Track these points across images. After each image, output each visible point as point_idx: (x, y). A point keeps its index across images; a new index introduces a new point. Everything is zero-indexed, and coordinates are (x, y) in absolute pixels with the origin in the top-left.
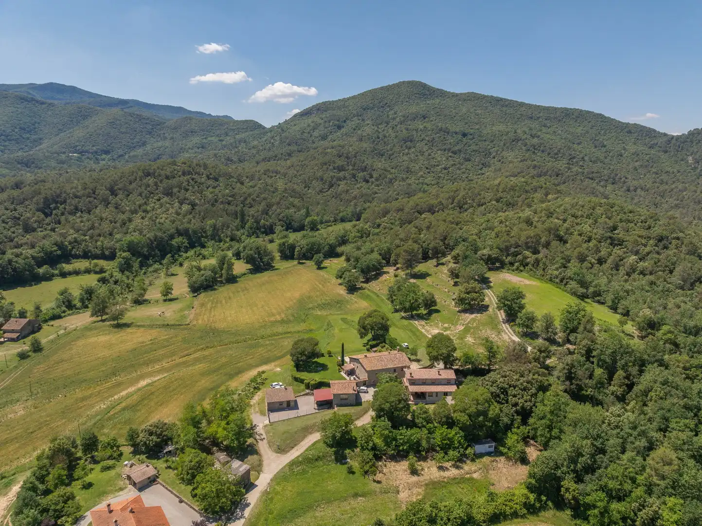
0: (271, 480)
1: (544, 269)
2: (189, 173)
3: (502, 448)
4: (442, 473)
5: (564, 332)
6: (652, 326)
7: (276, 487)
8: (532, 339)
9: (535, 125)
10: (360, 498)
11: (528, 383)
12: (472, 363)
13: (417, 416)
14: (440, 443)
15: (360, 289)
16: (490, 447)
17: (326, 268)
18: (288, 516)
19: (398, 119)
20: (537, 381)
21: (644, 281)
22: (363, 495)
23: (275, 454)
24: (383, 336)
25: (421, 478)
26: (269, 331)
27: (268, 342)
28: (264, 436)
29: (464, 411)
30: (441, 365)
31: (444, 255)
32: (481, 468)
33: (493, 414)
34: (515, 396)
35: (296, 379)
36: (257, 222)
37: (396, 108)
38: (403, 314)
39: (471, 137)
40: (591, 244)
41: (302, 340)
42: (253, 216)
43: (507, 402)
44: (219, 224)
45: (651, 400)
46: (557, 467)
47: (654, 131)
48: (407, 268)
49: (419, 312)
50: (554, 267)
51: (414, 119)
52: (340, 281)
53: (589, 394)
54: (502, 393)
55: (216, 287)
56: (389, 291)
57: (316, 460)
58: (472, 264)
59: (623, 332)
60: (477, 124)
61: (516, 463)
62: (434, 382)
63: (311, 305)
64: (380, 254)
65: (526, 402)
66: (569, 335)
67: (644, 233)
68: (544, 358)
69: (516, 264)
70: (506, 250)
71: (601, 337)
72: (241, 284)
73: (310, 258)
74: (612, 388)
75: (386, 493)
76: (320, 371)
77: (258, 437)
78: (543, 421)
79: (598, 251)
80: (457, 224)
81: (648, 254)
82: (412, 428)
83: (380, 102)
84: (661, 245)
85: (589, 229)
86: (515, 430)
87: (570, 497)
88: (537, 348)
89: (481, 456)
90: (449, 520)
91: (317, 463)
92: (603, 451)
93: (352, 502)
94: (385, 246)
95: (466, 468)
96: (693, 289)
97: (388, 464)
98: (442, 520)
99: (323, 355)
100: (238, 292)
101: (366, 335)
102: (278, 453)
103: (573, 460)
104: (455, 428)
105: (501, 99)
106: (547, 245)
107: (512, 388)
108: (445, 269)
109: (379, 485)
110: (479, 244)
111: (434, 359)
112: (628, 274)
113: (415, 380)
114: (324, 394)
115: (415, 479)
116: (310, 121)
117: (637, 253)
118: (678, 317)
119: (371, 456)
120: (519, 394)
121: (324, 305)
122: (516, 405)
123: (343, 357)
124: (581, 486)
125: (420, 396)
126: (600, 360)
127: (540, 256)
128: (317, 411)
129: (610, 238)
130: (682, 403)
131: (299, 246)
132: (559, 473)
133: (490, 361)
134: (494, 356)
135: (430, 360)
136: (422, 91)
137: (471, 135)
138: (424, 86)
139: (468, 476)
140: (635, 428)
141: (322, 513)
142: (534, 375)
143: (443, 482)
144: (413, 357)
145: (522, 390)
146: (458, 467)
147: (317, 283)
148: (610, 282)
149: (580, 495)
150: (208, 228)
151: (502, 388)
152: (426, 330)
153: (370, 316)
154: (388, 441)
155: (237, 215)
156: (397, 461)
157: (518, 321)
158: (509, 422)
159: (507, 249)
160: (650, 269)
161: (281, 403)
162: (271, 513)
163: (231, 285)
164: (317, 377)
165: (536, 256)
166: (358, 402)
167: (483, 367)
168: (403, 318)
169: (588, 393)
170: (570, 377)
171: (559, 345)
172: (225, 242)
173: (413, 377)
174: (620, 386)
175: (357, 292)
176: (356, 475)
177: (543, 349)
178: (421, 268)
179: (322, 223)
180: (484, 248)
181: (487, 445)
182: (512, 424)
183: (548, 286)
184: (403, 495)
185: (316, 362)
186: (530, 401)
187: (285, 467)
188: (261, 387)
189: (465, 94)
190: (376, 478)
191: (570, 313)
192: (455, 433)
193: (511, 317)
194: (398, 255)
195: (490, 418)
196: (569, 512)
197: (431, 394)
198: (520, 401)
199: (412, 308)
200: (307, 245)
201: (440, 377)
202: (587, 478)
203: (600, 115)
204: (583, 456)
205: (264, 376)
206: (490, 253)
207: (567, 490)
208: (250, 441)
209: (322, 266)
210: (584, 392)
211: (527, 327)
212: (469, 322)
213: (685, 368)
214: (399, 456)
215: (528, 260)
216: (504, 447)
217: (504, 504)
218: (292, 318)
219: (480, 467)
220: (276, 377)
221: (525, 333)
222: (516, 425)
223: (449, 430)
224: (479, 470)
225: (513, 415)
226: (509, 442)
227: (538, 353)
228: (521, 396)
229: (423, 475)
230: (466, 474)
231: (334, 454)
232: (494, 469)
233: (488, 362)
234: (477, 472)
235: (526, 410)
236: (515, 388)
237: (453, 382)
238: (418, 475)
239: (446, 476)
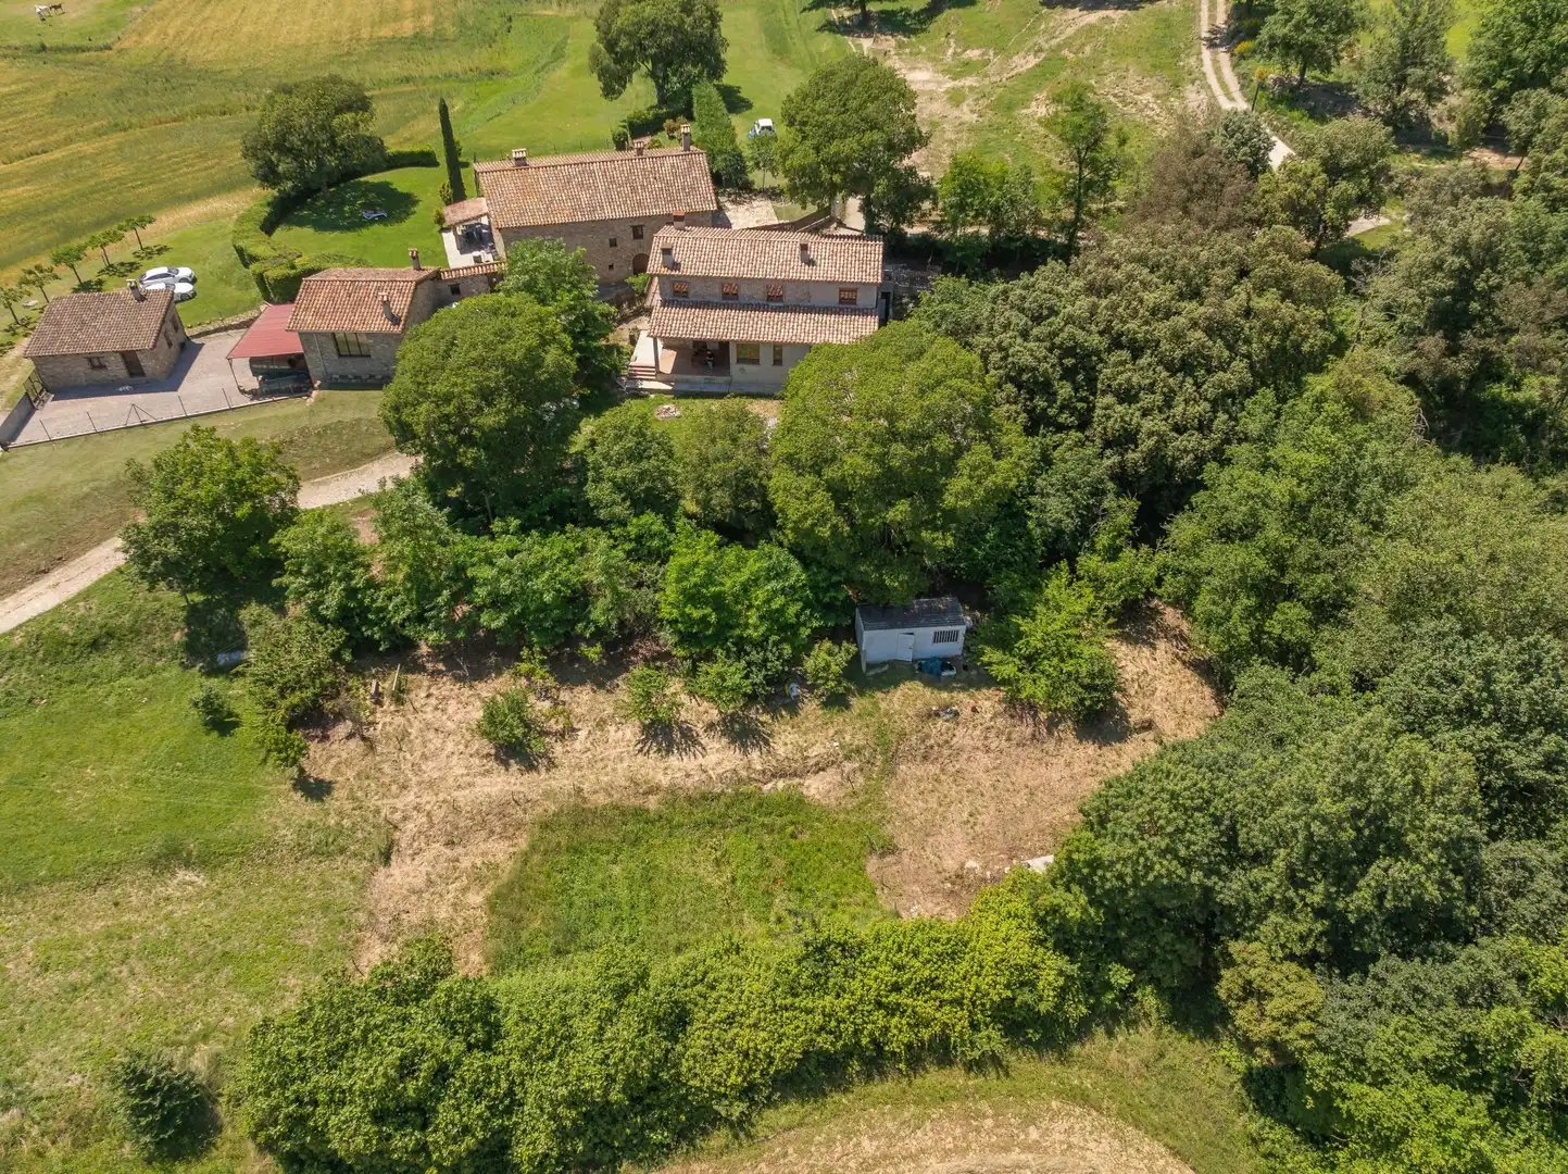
3: (997, 656)
4: (650, 764)
5: (1484, 86)
8: (1317, 115)
10: (183, 875)
11: (1214, 329)
12: (997, 215)
13: (597, 469)
14: (676, 614)
16: (938, 638)
20: (1267, 328)
22: (206, 861)
25: (534, 785)
29: (814, 466)
32: (858, 751)
33: (968, 493)
34: (1127, 396)
35: (242, 257)
38: (834, 14)
43: (1084, 423)
46: (1233, 851)
53: (1529, 404)
54: (1069, 374)
57: (95, 645)
61: (1052, 725)
62: (775, 296)
65: (1179, 429)
66: (1504, 97)
68: (1346, 207)
75: (323, 852)
76: (372, 222)
78: (1238, 555)
86: (1089, 562)
88: (1322, 151)
91: (96, 662)
93: (134, 898)
95: (786, 739)
97: (420, 689)
101: (627, 84)
107: (1125, 354)
109: (307, 810)
113: (685, 282)
120: (1151, 388)
122: (1125, 439)
125: (704, 359)
128: (245, 401)
132: (1232, 889)
134: (1102, 187)
139: (781, 784)
142: (1261, 290)
143: (639, 813)
145: (1173, 371)
146: (741, 733)
151: (1069, 352)
157: (1271, 31)
158: (1069, 524)
161: (96, 362)
167: (1042, 234)
169: (1520, 396)
170: (1451, 317)
171: (1439, 148)
173: (676, 266)
176: (236, 739)
177: (1350, 161)
181: (926, 631)
182: (1084, 532)
184: (402, 874)
186: (1203, 427)
192: (758, 575)
195: (951, 515)
197: (750, 352)
201: (806, 273)
202: (1397, 973)
204: (1399, 849)
210: (1501, 390)
211: (1310, 55)
212: (1067, 43)
216: (1009, 649)
217: (879, 1005)
219: (859, 741)
221: (1293, 89)
222: (1103, 540)
223: (732, 553)
224: (848, 758)
225: (1098, 492)
226: (1037, 629)
227: (1319, 181)
228: (1159, 399)
229: (552, 764)
230: (773, 776)
231: (188, 622)
232: (925, 758)
233: (1068, 214)
234: (831, 771)
235: (1171, 470)
236: (1137, 353)
237: (869, 299)
238: (530, 766)
239: (665, 781)
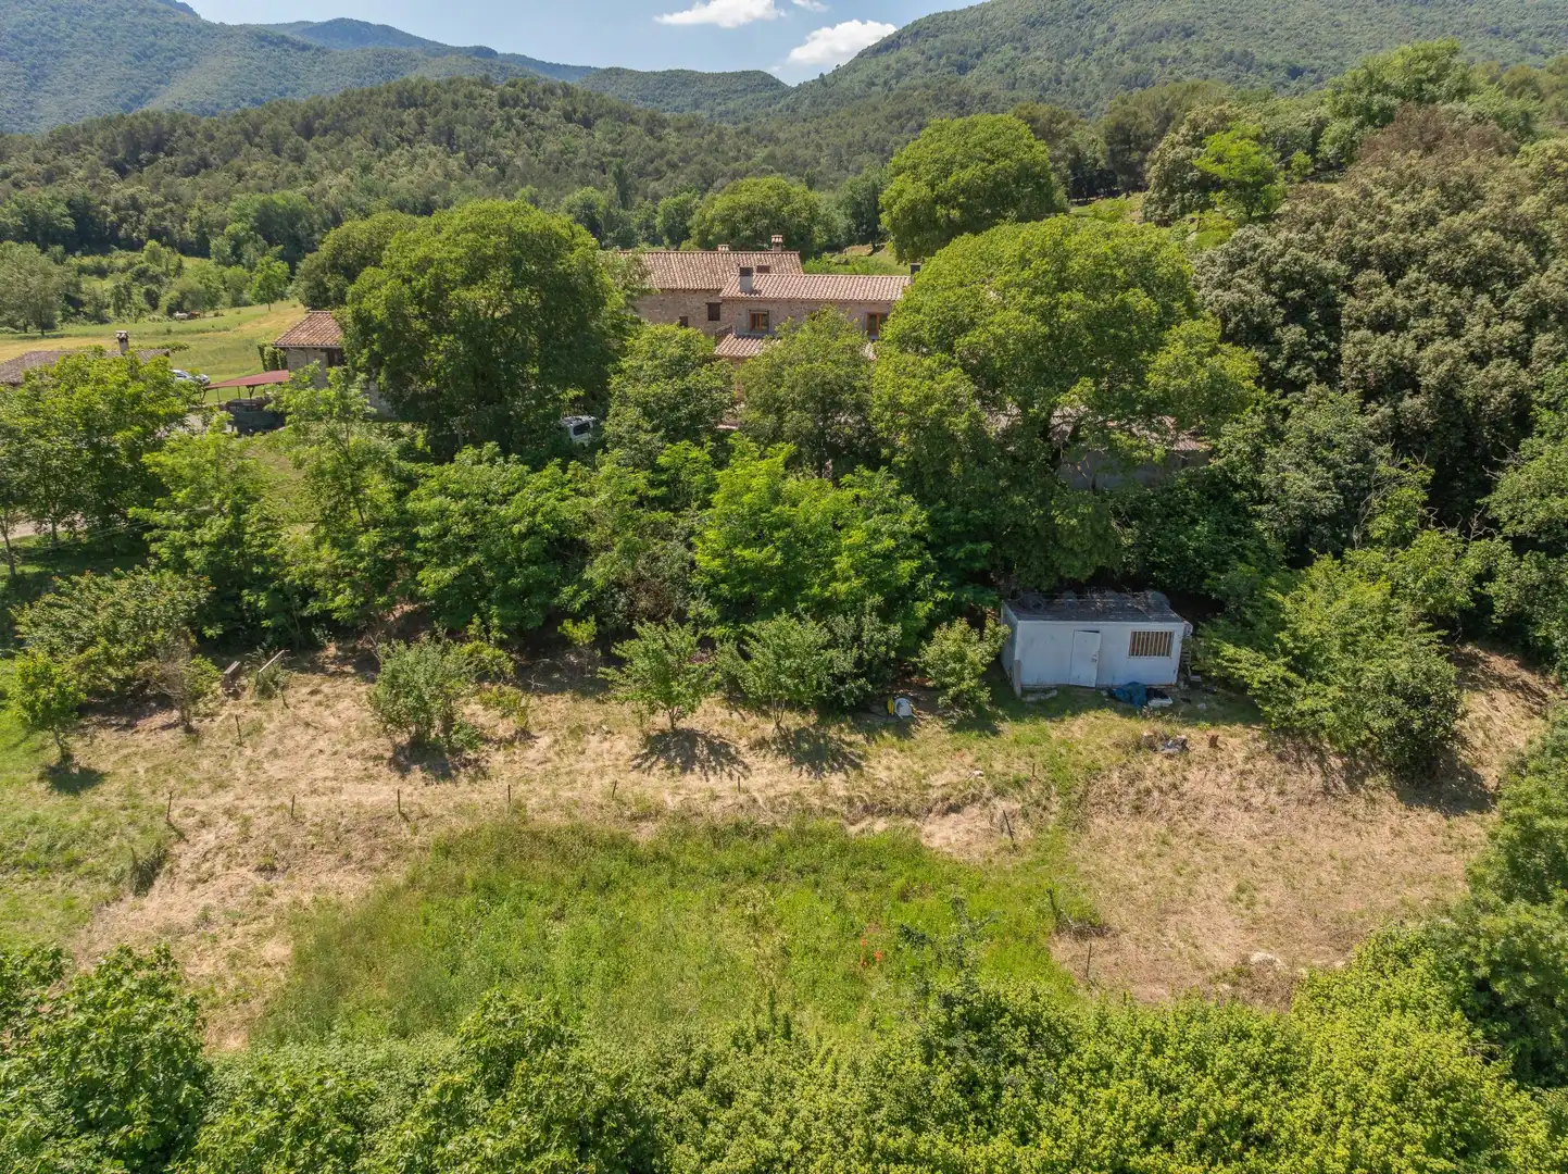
3: (1245, 653)
14: (718, 570)
16: (1140, 645)
29: (943, 339)
32: (1018, 784)
34: (1386, 323)
37: (1115, 17)
51: (1159, 38)
60: (1333, 47)
61: (1354, 778)
65: (1480, 359)
75: (36, 864)
86: (1366, 554)
95: (887, 763)
107: (1377, 277)
109: (45, 805)
120: (1425, 310)
122: (1401, 379)
137: (1313, 71)
139: (880, 825)
145: (1458, 286)
158: (1328, 504)
181: (1120, 632)
182: (1351, 514)
184: (162, 907)
186: (1518, 352)
192: (850, 507)
216: (1264, 645)
219: (1021, 768)
222: (1382, 524)
224: (1000, 792)
225: (1367, 460)
226: (1308, 618)
228: (1439, 323)
229: (481, 773)
230: (868, 809)
232: (1138, 810)
234: (973, 810)
235: (1476, 418)
236: (1396, 272)
239: (672, 802)
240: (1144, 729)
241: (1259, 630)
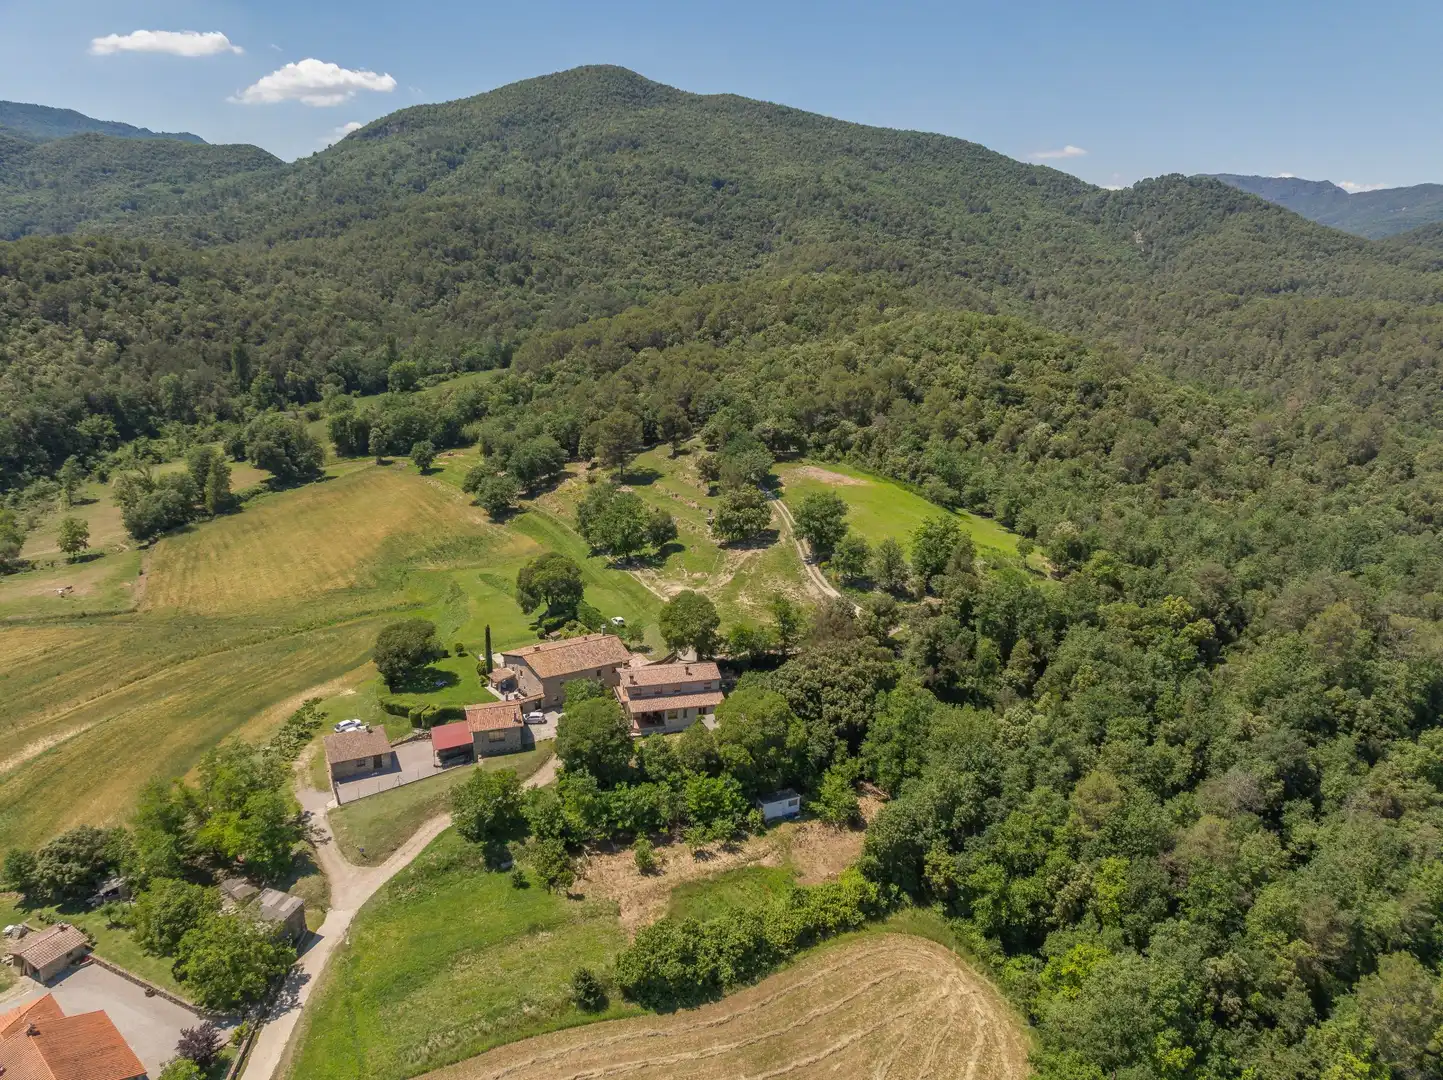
0: (352, 921)
1: (880, 455)
2: (106, 267)
3: (814, 804)
4: (703, 865)
5: (921, 573)
6: (1076, 552)
7: (364, 934)
8: (863, 590)
9: (856, 165)
10: (542, 934)
11: (858, 675)
12: (752, 647)
13: (649, 759)
14: (695, 808)
15: (515, 511)
16: (791, 804)
17: (440, 470)
18: (396, 990)
19: (578, 149)
20: (873, 672)
21: (1062, 468)
22: (549, 927)
23: (355, 868)
24: (572, 606)
25: (662, 879)
26: (322, 614)
27: (322, 637)
28: (329, 833)
29: (737, 740)
30: (691, 655)
31: (688, 434)
32: (777, 847)
33: (794, 741)
34: (833, 703)
35: (391, 709)
36: (278, 375)
38: (609, 558)
39: (732, 188)
40: (966, 403)
41: (398, 627)
42: (267, 362)
43: (820, 717)
44: (188, 384)
45: (1076, 688)
46: (916, 828)
47: (1076, 181)
48: (614, 463)
49: (643, 551)
50: (898, 451)
51: (613, 149)
52: (473, 497)
53: (969, 688)
54: (810, 699)
55: (191, 524)
56: (580, 513)
57: (446, 869)
58: (744, 451)
59: (1026, 567)
60: (743, 161)
61: (840, 828)
62: (678, 690)
63: (412, 553)
64: (556, 438)
65: (855, 711)
66: (929, 578)
67: (1057, 377)
68: (886, 626)
69: (829, 447)
70: (806, 420)
71: (988, 580)
72: (251, 514)
73: (406, 452)
74: (1009, 673)
75: (593, 916)
76: (442, 687)
77: (315, 837)
78: (888, 746)
79: (978, 415)
80: (711, 369)
81: (1068, 417)
82: (638, 784)
83: (539, 110)
84: (1090, 399)
85: (962, 373)
86: (835, 767)
87: (941, 880)
88: (872, 607)
89: (774, 822)
90: (720, 952)
91: (449, 876)
92: (995, 791)
93: (528, 945)
94: (566, 420)
95: (748, 848)
96: (1144, 481)
97: (595, 860)
98: (706, 954)
99: (446, 655)
100: (245, 532)
101: (535, 606)
102: (363, 864)
103: (945, 812)
104: (723, 775)
105: (790, 111)
106: (885, 407)
107: (829, 688)
108: (689, 463)
109: (579, 904)
110: (757, 408)
111: (679, 644)
112: (1034, 458)
113: (640, 688)
114: (453, 734)
115: (650, 882)
116: (385, 148)
117: (1047, 418)
118: (1120, 535)
119: (560, 849)
120: (841, 699)
121: (442, 549)
122: (837, 718)
123: (489, 655)
124: (960, 858)
125: (652, 720)
126: (986, 622)
127: (872, 429)
128: (441, 770)
129: (1000, 389)
130: (1126, 689)
131: (377, 426)
132: (919, 839)
133: (786, 640)
134: (792, 630)
135: (669, 647)
136: (627, 88)
137: (732, 184)
138: (632, 78)
139: (753, 863)
140: (1048, 742)
141: (468, 974)
142: (867, 660)
143: (706, 880)
144: (635, 644)
145: (847, 691)
146: (732, 850)
147: (423, 504)
148: (1000, 474)
149: (959, 873)
150: (162, 392)
151: (809, 690)
152: (658, 587)
153: (541, 566)
154: (591, 814)
155: (228, 363)
156: (612, 852)
157: (835, 557)
158: (825, 754)
159: (810, 417)
160: (1072, 446)
161: (361, 762)
162: (356, 988)
163: (226, 518)
164: (436, 701)
165: (866, 429)
166: (526, 743)
167: (772, 652)
168: (610, 566)
169: (966, 686)
170: (933, 658)
171: (911, 598)
172: (206, 423)
173: (635, 683)
174: (1023, 668)
175: (511, 517)
176: (533, 888)
177: (883, 609)
178: (642, 462)
179: (425, 373)
180: (766, 417)
181: (786, 802)
182: (831, 756)
183: (891, 489)
184: (628, 917)
185: (432, 670)
186: (863, 709)
187: (379, 891)
188: (313, 731)
189: (717, 97)
190: (571, 891)
191: (931, 538)
192: (724, 786)
193: (822, 551)
194: (594, 438)
195: (789, 751)
196: (939, 907)
197: (673, 714)
198: (844, 711)
199: (628, 545)
200: (396, 422)
201: (689, 679)
202: (970, 842)
203: (979, 146)
204: (962, 803)
205: (318, 709)
206: (778, 426)
207: (936, 868)
208: (297, 847)
209: (432, 466)
210: (959, 685)
211: (852, 568)
212: (742, 567)
213: (1132, 627)
214: (616, 841)
215: (851, 438)
216: (818, 801)
217: (822, 909)
218: (372, 583)
219: (775, 843)
220: (346, 708)
221: (850, 581)
222: (838, 758)
223: (712, 781)
224: (773, 849)
225: (833, 741)
226: (827, 791)
227: (875, 618)
228: (845, 702)
229: (665, 872)
230: (749, 860)
231: (484, 852)
232: (800, 846)
233: (782, 642)
234: (769, 855)
235: (856, 727)
236: (833, 687)
237: (716, 686)
238: (657, 874)
239: (711, 869)
240: (797, 826)
241: (817, 798)
